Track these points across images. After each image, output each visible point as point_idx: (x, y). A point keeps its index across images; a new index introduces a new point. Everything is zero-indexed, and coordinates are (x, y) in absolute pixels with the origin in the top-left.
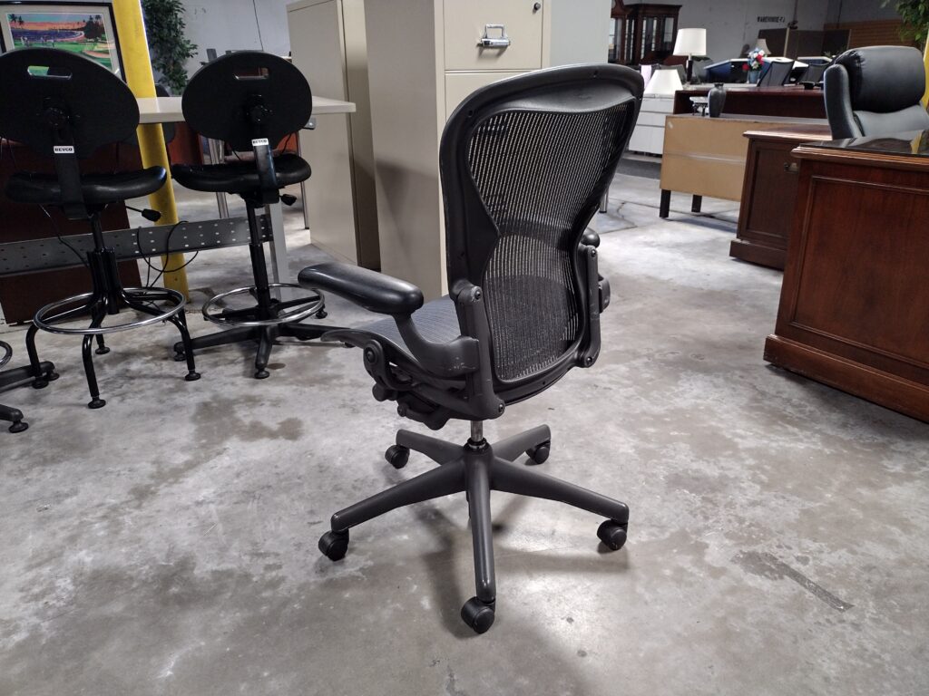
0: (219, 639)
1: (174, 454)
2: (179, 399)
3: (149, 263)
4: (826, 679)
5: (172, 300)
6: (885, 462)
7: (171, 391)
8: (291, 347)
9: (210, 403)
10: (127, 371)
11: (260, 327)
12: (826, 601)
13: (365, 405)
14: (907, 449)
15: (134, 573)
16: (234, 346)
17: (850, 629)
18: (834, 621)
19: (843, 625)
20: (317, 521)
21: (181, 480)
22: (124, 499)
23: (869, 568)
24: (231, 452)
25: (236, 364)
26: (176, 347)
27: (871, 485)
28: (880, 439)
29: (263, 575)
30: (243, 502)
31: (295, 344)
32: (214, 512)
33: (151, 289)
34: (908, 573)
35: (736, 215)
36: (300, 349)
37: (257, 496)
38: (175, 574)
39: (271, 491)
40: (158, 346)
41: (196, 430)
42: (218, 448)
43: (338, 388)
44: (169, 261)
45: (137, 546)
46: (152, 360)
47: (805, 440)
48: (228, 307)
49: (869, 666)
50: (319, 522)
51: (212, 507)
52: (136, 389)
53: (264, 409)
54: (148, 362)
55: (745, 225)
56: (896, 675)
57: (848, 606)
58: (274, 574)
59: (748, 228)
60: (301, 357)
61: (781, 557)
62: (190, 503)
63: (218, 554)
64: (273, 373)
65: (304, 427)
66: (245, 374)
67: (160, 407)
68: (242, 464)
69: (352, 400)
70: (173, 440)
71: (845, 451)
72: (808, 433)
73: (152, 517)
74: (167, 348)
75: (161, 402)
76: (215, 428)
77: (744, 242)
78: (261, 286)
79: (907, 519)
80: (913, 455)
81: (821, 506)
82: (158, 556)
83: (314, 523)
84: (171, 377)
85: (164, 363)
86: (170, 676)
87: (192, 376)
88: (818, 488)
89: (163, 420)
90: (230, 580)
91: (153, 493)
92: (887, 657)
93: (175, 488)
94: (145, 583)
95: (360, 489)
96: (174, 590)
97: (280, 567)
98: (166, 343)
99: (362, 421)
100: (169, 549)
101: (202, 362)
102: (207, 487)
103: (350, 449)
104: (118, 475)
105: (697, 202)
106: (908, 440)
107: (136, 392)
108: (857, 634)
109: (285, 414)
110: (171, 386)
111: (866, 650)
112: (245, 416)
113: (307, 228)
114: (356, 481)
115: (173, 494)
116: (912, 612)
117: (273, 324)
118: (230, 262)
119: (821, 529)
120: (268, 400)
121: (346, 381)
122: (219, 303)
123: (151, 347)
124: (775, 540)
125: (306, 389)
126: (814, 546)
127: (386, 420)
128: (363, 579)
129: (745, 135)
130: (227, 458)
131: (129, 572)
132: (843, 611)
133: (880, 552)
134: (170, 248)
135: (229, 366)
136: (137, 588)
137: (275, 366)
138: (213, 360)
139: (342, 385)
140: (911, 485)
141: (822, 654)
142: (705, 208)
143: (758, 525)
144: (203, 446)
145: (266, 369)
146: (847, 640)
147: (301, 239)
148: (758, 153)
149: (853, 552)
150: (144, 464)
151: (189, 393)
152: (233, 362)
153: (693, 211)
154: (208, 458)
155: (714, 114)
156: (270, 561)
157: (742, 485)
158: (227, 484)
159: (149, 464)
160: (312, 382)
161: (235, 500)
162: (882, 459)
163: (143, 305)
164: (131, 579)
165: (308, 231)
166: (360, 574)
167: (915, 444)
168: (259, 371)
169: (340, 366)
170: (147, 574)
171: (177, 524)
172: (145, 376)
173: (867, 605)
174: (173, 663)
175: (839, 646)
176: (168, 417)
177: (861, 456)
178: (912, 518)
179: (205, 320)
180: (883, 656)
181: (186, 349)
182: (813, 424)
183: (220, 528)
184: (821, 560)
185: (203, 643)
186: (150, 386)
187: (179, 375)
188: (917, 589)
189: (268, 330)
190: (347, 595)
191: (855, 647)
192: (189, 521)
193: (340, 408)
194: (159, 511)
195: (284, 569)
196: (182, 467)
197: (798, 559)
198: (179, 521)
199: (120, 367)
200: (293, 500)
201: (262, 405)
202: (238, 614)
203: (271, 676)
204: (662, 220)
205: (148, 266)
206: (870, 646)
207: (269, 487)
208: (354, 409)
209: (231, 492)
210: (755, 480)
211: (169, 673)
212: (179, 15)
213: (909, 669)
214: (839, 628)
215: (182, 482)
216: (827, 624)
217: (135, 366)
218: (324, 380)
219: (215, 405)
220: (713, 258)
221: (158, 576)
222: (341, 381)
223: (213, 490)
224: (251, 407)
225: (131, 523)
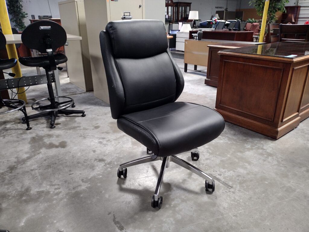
0: (40, 212)
1: (23, 155)
2: (24, 136)
3: (12, 91)
4: (224, 208)
5: (21, 103)
6: (245, 145)
7: (22, 134)
8: (63, 117)
9: (35, 137)
10: (6, 128)
11: (52, 111)
12: (226, 186)
13: (88, 135)
14: (252, 141)
15: (10, 194)
16: (43, 118)
17: (232, 193)
18: (228, 192)
19: (230, 192)
20: (72, 173)
21: (25, 163)
22: (6, 170)
23: (238, 176)
24: (43, 153)
25: (44, 124)
26: (23, 119)
27: (241, 152)
28: (245, 138)
29: (54, 191)
30: (47, 169)
31: (65, 116)
32: (37, 173)
33: (13, 99)
34: (249, 176)
35: (206, 71)
36: (66, 118)
37: (52, 167)
38: (24, 193)
39: (56, 165)
40: (16, 119)
41: (31, 146)
42: (38, 152)
43: (79, 130)
44: (19, 90)
45: (11, 185)
46: (14, 124)
47: (223, 139)
48: (41, 105)
49: (236, 203)
50: (73, 174)
51: (37, 171)
52: (9, 134)
53: (53, 138)
54: (13, 124)
55: (209, 74)
56: (243, 205)
57: (232, 187)
58: (58, 191)
59: (210, 75)
60: (66, 121)
61: (214, 174)
62: (28, 170)
63: (38, 186)
64: (57, 126)
65: (67, 144)
66: (47, 127)
67: (18, 139)
68: (46, 157)
69: (84, 134)
70: (23, 150)
71: (234, 142)
72: (224, 137)
73: (16, 175)
74: (19, 119)
75: (18, 137)
76: (37, 145)
77: (209, 80)
78: (51, 97)
79: (250, 161)
80: (254, 142)
81: (226, 159)
82: (18, 188)
83: (71, 174)
84: (21, 129)
85: (19, 124)
86: (23, 225)
87: (29, 128)
88: (226, 153)
89: (19, 143)
90: (43, 194)
91: (16, 168)
92: (241, 200)
93: (24, 166)
94: (14, 197)
95: (86, 163)
96: (24, 198)
97: (60, 188)
98: (19, 118)
99: (87, 141)
100: (22, 185)
101: (32, 124)
102: (35, 165)
103: (83, 150)
104: (3, 163)
105: (196, 67)
106: (252, 138)
107: (9, 135)
108: (234, 195)
109: (61, 140)
110: (21, 132)
111: (236, 199)
112: (47, 141)
113: (68, 77)
114: (85, 160)
115: (23, 168)
116: (249, 187)
117: (56, 110)
118: (42, 89)
119: (226, 165)
120: (55, 135)
121: (82, 128)
122: (38, 103)
123: (14, 119)
124: (212, 169)
125: (68, 131)
126: (223, 170)
127: (95, 140)
128: (87, 190)
129: (208, 46)
130: (41, 155)
131: (8, 194)
132: (230, 188)
133: (241, 171)
134: (19, 85)
135: (41, 125)
136: (11, 198)
137: (58, 124)
138: (36, 123)
139: (80, 130)
140: (252, 151)
141: (224, 201)
142: (198, 69)
143: (208, 165)
144: (33, 152)
145: (54, 125)
146: (231, 197)
147: (66, 81)
148: (212, 52)
149: (235, 172)
150: (13, 158)
151: (28, 134)
152: (43, 123)
153: (195, 70)
154: (35, 155)
155: (199, 39)
156: (56, 187)
157: (204, 154)
158: (42, 164)
159: (14, 159)
160: (70, 129)
161: (44, 168)
162: (245, 144)
163: (10, 105)
164: (9, 196)
165: (69, 78)
166: (86, 189)
167: (254, 139)
168: (52, 126)
169: (80, 123)
170: (14, 194)
171: (24, 177)
172: (12, 129)
173: (237, 187)
174: (24, 221)
175: (229, 199)
176: (21, 143)
177: (239, 143)
178: (252, 161)
179: (33, 109)
180: (240, 200)
181: (26, 120)
182: (226, 135)
183: (39, 177)
184: (225, 175)
185: (34, 214)
186: (14, 132)
187: (24, 128)
188: (251, 181)
189: (55, 112)
190: (82, 196)
191: (233, 198)
192: (29, 176)
193: (80, 137)
194: (18, 173)
195: (61, 189)
196: (26, 159)
197: (219, 174)
198: (25, 176)
199: (3, 126)
200: (64, 167)
201: (53, 137)
202: (46, 204)
203: (57, 222)
204: (185, 73)
205: (11, 92)
206: (237, 198)
207: (56, 163)
208: (84, 137)
209: (43, 166)
210: (208, 152)
211: (23, 224)
212: (21, 3)
213: (247, 203)
214: (229, 194)
215: (26, 164)
216: (226, 193)
217: (8, 126)
218: (74, 128)
219: (37, 138)
220: (200, 85)
221: (18, 194)
222: (80, 128)
223: (36, 166)
224: (49, 138)
225: (8, 178)
